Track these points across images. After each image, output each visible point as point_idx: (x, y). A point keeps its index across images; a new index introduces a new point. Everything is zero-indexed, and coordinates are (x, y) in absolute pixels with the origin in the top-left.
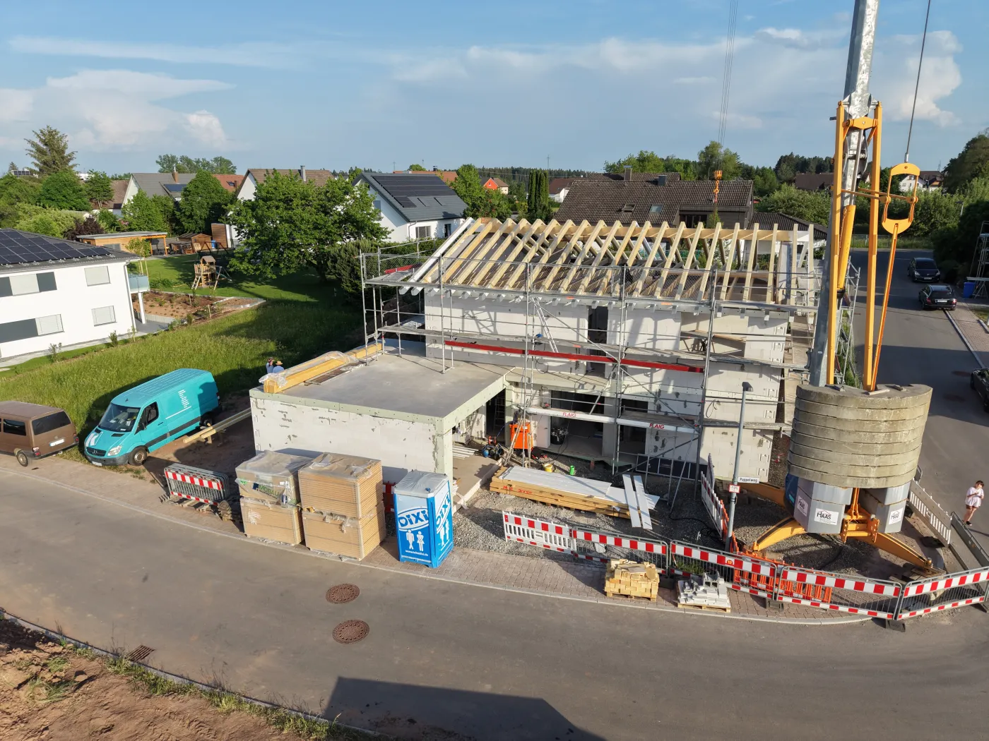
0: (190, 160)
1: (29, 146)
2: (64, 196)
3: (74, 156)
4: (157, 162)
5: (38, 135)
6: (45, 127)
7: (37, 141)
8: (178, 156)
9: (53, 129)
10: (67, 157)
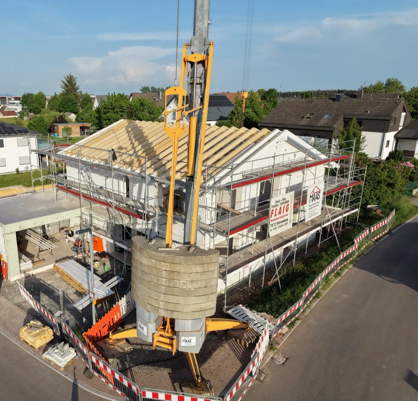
0: (155, 88)
1: (62, 84)
2: (68, 106)
3: (79, 87)
4: (140, 90)
5: (66, 78)
6: (69, 75)
7: (65, 81)
8: (150, 87)
9: (72, 75)
10: (76, 88)
